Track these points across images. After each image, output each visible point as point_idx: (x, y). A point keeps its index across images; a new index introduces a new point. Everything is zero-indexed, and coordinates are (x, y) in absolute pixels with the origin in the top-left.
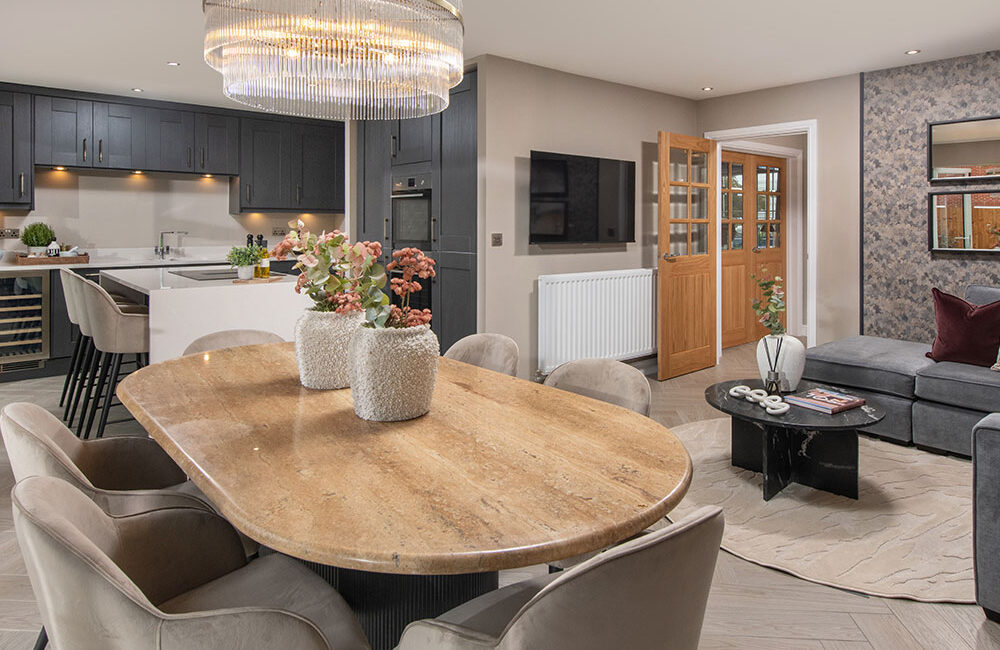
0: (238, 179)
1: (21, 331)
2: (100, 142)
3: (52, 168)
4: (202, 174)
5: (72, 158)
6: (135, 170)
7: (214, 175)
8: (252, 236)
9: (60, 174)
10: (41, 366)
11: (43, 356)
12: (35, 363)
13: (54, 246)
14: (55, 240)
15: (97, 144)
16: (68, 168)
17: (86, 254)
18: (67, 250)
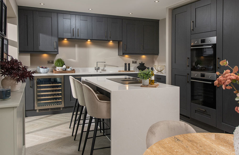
0: (122, 42)
1: (53, 93)
2: (78, 29)
3: (63, 39)
4: (109, 41)
5: (69, 35)
6: (88, 39)
7: (113, 41)
8: (126, 64)
9: (65, 41)
10: (61, 109)
11: (62, 106)
12: (60, 108)
13: (64, 67)
14: (65, 65)
15: (77, 30)
16: (68, 39)
17: (74, 70)
18: (68, 68)
